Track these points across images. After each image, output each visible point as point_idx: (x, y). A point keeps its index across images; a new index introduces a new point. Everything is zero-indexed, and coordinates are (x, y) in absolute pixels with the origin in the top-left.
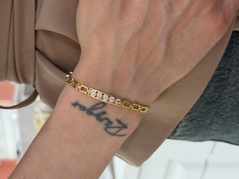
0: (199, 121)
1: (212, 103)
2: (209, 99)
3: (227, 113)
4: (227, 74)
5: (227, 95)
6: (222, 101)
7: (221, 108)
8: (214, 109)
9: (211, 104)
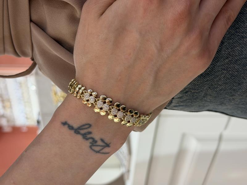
0: (194, 93)
3: (221, 86)
5: (220, 67)
6: (215, 74)
7: (215, 81)
8: (208, 82)
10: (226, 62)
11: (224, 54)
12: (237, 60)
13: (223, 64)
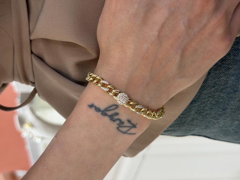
7: (201, 107)
10: (212, 90)
11: (210, 83)
12: (222, 89)
13: (209, 92)
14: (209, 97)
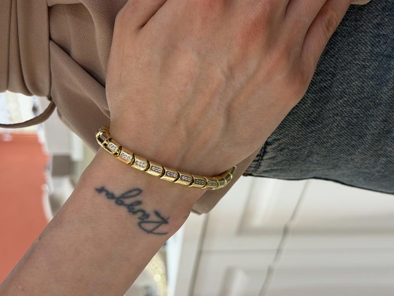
0: (293, 150)
1: (309, 124)
2: (306, 119)
3: (332, 139)
4: (329, 80)
8: (313, 134)
9: (308, 126)
14: (335, 114)
